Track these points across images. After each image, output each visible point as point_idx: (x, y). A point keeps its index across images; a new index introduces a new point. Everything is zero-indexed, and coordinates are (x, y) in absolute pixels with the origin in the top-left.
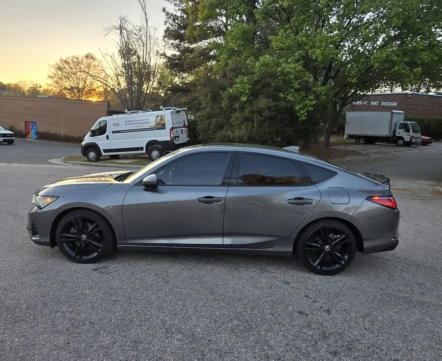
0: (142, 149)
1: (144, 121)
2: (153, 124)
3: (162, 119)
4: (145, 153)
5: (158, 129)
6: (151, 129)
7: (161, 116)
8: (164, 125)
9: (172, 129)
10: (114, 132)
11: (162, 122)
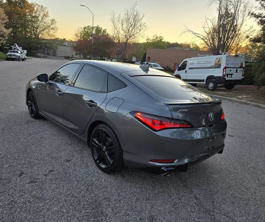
0: (203, 81)
1: (208, 62)
2: (213, 64)
3: (219, 61)
4: (204, 84)
5: (216, 68)
6: (211, 68)
7: (220, 58)
8: (220, 65)
9: (225, 68)
10: (190, 69)
11: (219, 63)
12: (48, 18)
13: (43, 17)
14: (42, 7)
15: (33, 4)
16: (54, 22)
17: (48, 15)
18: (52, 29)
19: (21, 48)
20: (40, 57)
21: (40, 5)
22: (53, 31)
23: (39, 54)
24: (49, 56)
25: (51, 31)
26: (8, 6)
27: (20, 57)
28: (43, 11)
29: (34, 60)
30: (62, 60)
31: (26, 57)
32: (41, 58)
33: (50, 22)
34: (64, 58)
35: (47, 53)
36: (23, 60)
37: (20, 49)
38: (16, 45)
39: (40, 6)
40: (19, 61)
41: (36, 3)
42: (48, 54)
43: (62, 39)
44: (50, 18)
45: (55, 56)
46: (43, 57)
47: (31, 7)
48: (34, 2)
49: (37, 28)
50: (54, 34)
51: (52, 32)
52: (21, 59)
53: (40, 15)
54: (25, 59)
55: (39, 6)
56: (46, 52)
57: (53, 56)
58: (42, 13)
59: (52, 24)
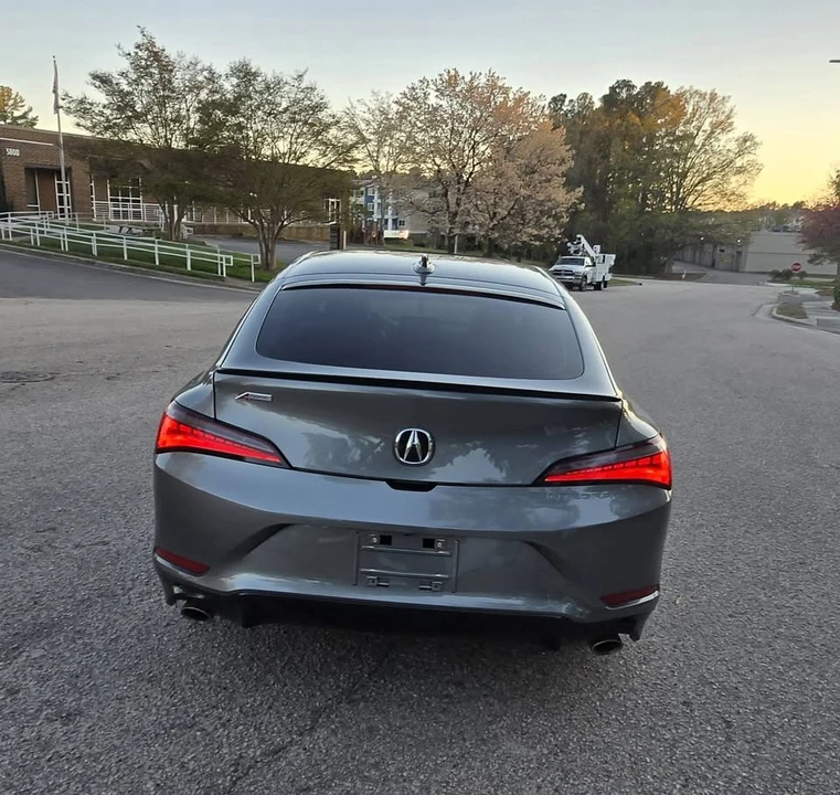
12: (730, 135)
13: (712, 132)
14: (713, 97)
15: (683, 94)
16: (748, 144)
17: (731, 124)
18: (741, 170)
19: (598, 247)
20: (677, 277)
21: (706, 94)
22: (741, 178)
23: (675, 268)
24: (711, 273)
25: (733, 179)
26: (603, 117)
27: (586, 277)
28: (714, 111)
29: (650, 287)
30: (758, 284)
31: (609, 277)
32: (680, 279)
33: (733, 146)
34: (770, 279)
35: (710, 263)
36: (597, 287)
37: (594, 251)
38: (583, 239)
39: (707, 97)
40: (581, 290)
41: (695, 88)
42: (713, 266)
43: (791, 204)
44: (738, 132)
45: (737, 271)
46: (690, 277)
47: (675, 107)
48: (687, 88)
49: (684, 176)
50: (743, 189)
51: (734, 182)
52: (591, 284)
53: (703, 128)
54: (606, 284)
55: (702, 96)
56: (707, 259)
57: (731, 270)
58: (709, 120)
59: (740, 154)
